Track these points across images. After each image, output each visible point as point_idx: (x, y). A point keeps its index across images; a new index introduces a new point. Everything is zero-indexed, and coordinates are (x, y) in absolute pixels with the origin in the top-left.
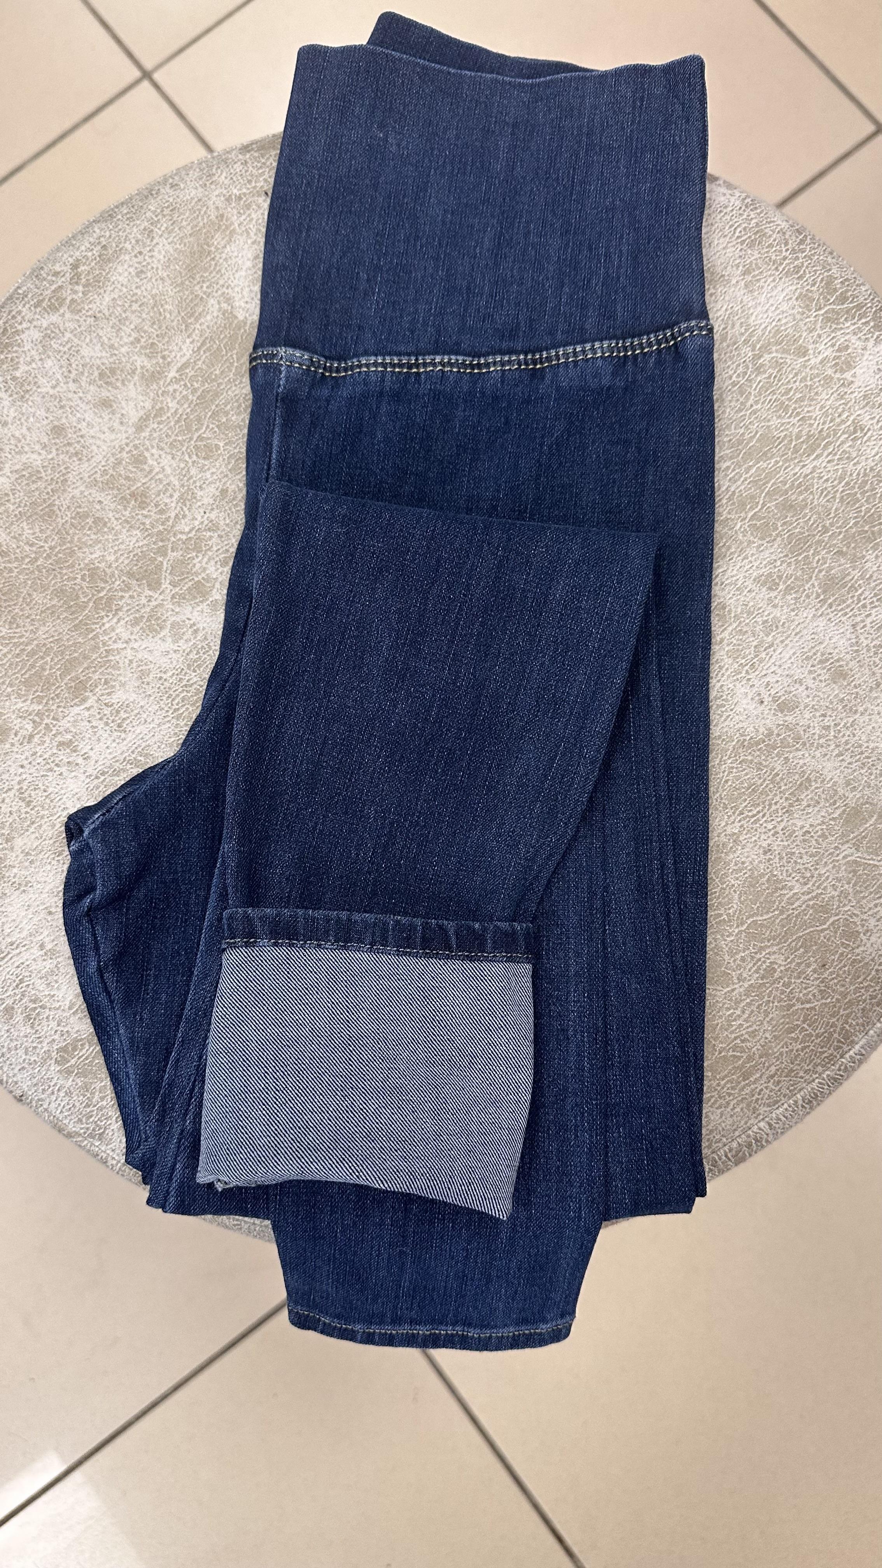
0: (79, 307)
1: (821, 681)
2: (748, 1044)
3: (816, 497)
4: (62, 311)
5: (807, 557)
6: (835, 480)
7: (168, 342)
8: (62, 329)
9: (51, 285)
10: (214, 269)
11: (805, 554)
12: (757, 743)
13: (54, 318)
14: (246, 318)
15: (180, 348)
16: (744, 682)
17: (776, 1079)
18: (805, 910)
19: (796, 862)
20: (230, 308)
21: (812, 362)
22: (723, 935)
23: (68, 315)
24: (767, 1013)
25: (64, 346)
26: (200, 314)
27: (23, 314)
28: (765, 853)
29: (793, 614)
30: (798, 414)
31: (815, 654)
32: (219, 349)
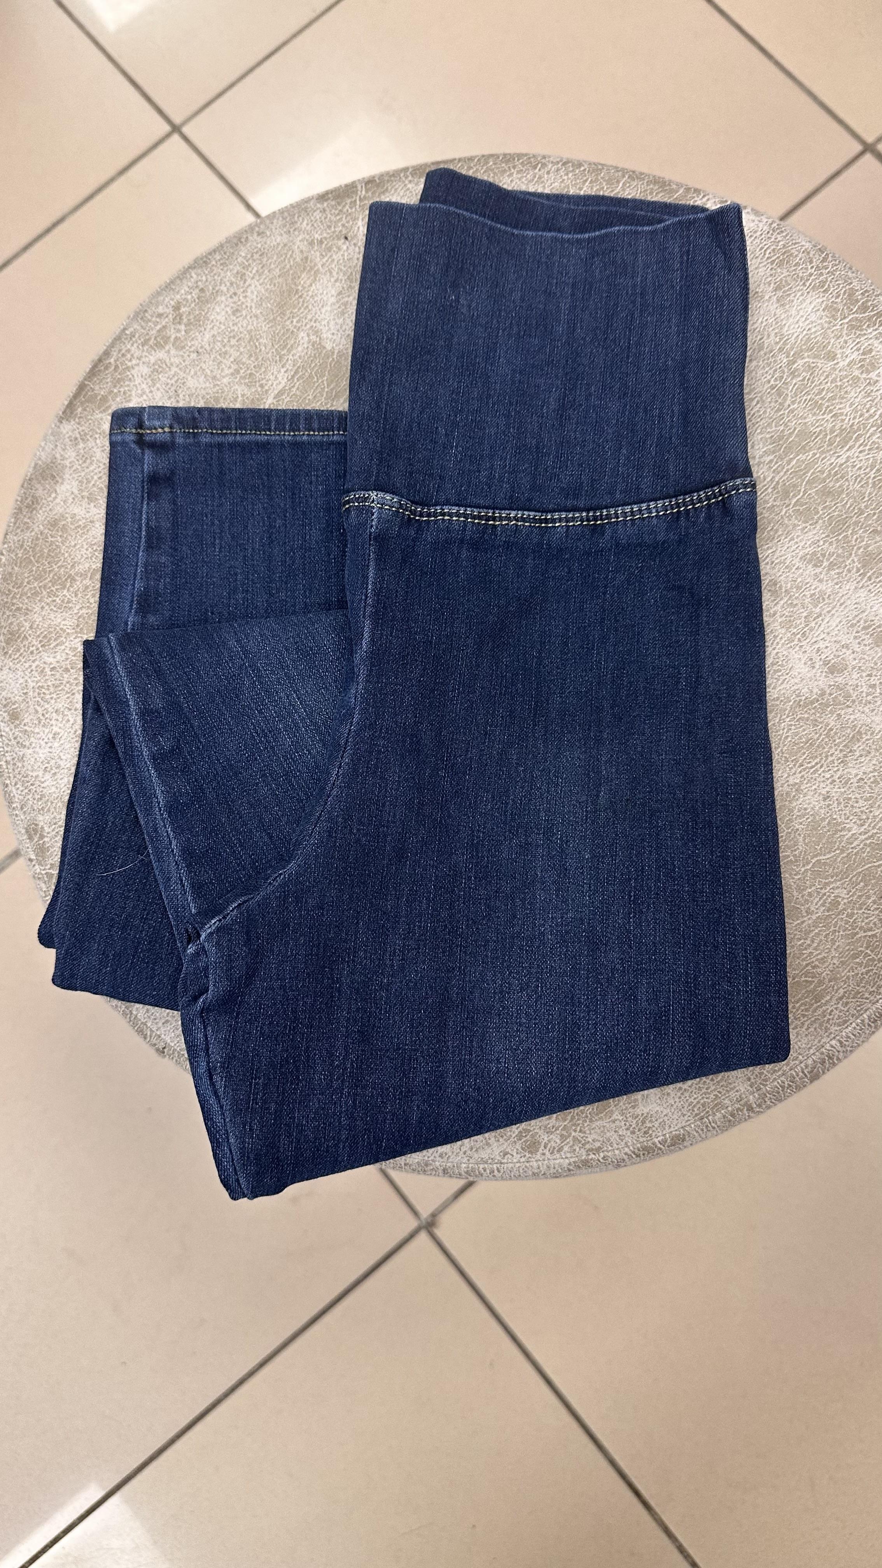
0: (183, 344)
1: (865, 645)
2: (819, 970)
3: (851, 483)
4: (167, 348)
5: (846, 536)
6: (867, 468)
7: (264, 372)
8: (168, 364)
9: (155, 326)
10: (303, 305)
11: (845, 534)
12: (812, 703)
13: (161, 354)
14: (333, 347)
15: (276, 377)
16: (797, 648)
17: (844, 1000)
18: (863, 848)
19: (852, 806)
20: (318, 339)
21: (841, 364)
22: (791, 874)
23: (173, 352)
24: (833, 941)
25: (171, 379)
26: (292, 346)
27: (132, 352)
28: (825, 799)
29: (837, 587)
30: (831, 411)
31: (858, 622)
32: (310, 376)
